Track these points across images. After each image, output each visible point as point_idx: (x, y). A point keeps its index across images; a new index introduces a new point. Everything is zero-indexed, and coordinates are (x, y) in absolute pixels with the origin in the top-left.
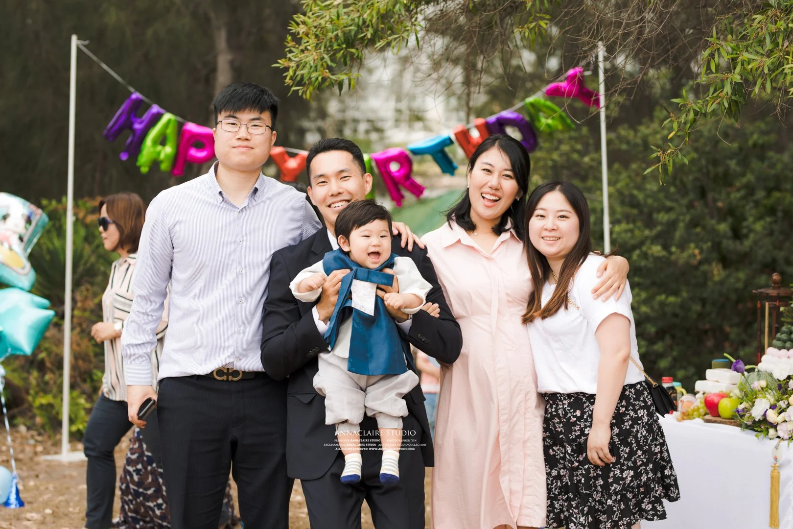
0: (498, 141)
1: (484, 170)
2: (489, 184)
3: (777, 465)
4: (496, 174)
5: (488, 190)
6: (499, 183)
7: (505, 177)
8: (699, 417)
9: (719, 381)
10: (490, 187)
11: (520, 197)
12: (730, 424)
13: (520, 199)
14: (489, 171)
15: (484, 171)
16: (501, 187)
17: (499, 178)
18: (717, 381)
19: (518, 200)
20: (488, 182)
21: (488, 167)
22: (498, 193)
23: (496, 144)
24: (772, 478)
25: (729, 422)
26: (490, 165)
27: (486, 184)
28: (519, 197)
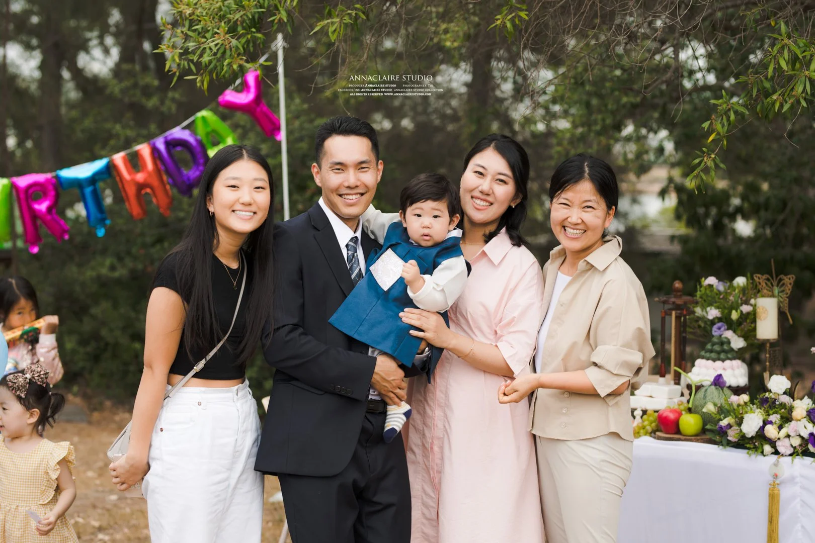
0: (495, 142)
1: (476, 172)
2: (480, 188)
3: (777, 482)
4: (489, 178)
5: (479, 195)
6: (491, 188)
7: (498, 181)
8: (645, 435)
9: (653, 396)
10: (481, 192)
11: (516, 204)
12: (697, 441)
13: (515, 207)
14: (481, 174)
15: (476, 174)
16: (493, 193)
17: (491, 182)
18: (651, 397)
19: (513, 207)
20: (480, 186)
21: (481, 170)
22: (490, 199)
23: (492, 145)
24: (770, 495)
25: (695, 439)
26: (483, 167)
27: (477, 187)
28: (514, 203)
